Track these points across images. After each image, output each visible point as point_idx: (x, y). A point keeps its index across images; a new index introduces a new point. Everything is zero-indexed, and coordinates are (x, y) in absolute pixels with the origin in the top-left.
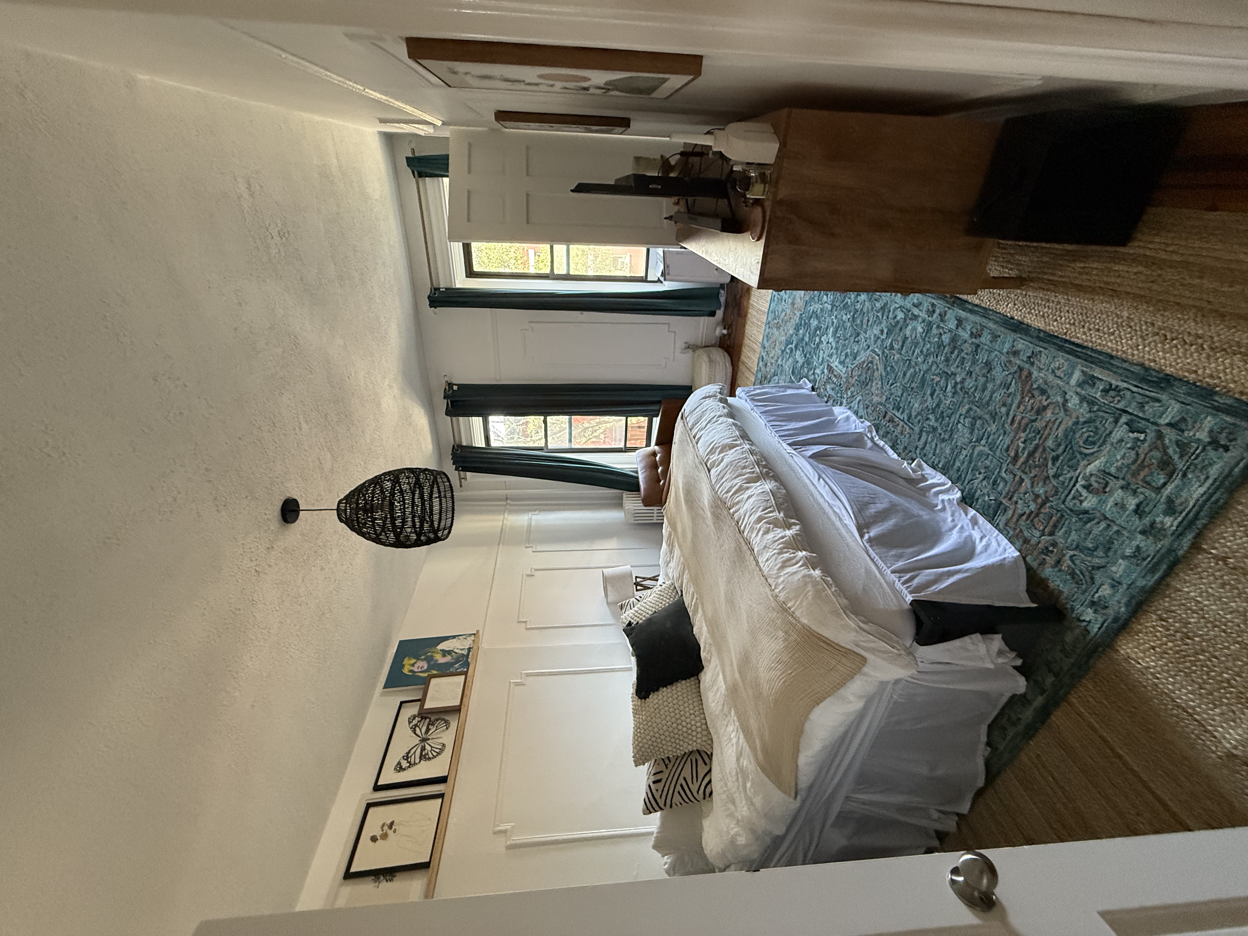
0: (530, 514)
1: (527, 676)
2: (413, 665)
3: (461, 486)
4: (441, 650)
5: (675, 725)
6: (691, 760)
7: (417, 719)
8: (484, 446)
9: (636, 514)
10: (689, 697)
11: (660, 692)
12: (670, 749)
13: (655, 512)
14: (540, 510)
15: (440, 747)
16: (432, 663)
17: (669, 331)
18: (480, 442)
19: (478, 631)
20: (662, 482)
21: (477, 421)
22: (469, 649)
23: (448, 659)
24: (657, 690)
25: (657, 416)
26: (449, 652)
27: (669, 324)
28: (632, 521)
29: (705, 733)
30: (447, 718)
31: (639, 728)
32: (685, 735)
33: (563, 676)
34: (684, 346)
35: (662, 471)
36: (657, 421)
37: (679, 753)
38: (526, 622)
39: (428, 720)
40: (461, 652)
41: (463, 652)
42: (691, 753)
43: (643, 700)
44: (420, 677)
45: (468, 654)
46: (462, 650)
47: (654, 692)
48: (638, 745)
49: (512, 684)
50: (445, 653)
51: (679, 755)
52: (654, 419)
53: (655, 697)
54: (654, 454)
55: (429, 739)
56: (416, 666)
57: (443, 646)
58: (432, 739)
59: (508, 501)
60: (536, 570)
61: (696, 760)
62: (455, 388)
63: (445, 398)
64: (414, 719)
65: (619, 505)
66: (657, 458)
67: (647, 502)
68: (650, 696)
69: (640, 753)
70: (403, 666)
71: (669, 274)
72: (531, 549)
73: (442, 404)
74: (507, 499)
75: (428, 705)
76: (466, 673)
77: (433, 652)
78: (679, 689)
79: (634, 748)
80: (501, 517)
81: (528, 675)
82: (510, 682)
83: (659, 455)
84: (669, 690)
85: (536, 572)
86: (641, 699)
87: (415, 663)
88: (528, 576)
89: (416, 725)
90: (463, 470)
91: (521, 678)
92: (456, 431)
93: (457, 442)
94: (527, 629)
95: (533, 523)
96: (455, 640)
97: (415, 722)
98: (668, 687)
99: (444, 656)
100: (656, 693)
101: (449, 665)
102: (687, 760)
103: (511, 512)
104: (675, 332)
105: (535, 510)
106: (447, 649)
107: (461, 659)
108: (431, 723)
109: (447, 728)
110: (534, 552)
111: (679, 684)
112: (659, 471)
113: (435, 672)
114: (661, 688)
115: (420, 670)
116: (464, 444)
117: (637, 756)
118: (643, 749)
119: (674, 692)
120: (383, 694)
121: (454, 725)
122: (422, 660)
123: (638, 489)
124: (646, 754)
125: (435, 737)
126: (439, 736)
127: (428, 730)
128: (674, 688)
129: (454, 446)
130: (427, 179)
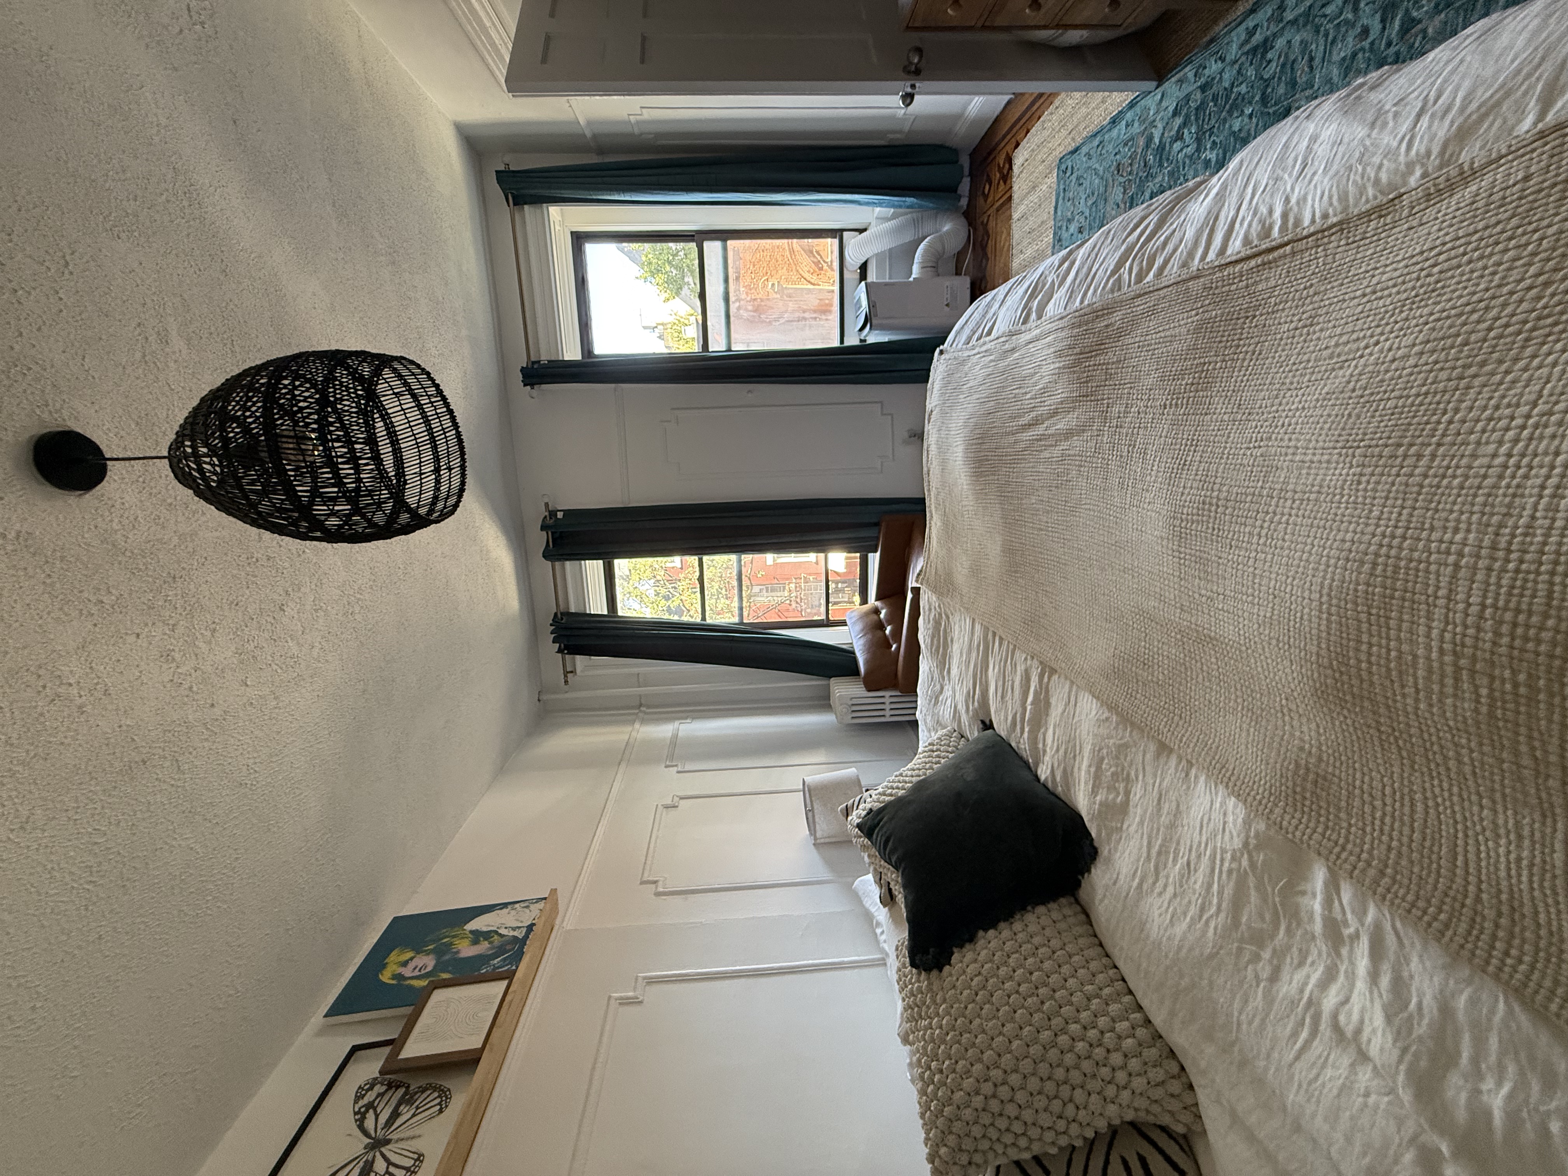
0: (677, 723)
1: (649, 983)
2: (405, 964)
3: (566, 682)
4: (471, 932)
5: (1046, 1035)
6: (1125, 1163)
7: (378, 1089)
8: (605, 612)
9: (855, 708)
10: (1069, 948)
11: (981, 943)
12: (1045, 1120)
13: (887, 700)
14: (693, 718)
15: (408, 1163)
16: (447, 957)
17: (883, 414)
18: (597, 606)
19: (554, 891)
20: (894, 646)
21: (594, 568)
22: (530, 928)
23: (484, 947)
24: (972, 939)
25: (876, 551)
26: (487, 935)
27: (881, 402)
28: (848, 720)
29: (1152, 1053)
30: (446, 1084)
31: (935, 1057)
32: (1086, 1065)
33: (727, 982)
34: (906, 435)
35: (892, 631)
36: (874, 559)
37: (1076, 1135)
38: (655, 882)
39: (402, 1091)
40: (512, 933)
41: (516, 933)
42: (1114, 1132)
43: (935, 973)
44: (411, 987)
45: (526, 936)
46: (514, 929)
47: (961, 946)
48: (940, 1113)
49: (612, 1002)
50: (477, 936)
51: (1078, 1143)
52: (870, 555)
53: (969, 956)
54: (877, 611)
55: (388, 1142)
56: (411, 965)
57: (478, 924)
58: (399, 1140)
59: (643, 709)
60: (682, 798)
61: (1143, 1160)
62: (560, 515)
63: (542, 529)
64: (371, 1088)
65: (823, 703)
66: (882, 616)
67: (873, 683)
68: (955, 958)
69: (951, 1140)
70: (384, 966)
71: (876, 316)
72: (675, 769)
73: (539, 540)
74: (641, 705)
75: (412, 1050)
76: (509, 976)
77: (454, 937)
78: (1032, 928)
79: (928, 1126)
80: (629, 729)
81: (651, 981)
82: (610, 997)
83: (883, 612)
84: (1006, 933)
85: (682, 802)
86: (928, 970)
87: (412, 959)
88: (667, 807)
89: (370, 1106)
90: (569, 653)
91: (635, 989)
92: (559, 586)
93: (562, 608)
94: (658, 894)
95: (680, 734)
96: (505, 911)
97: (370, 1097)
98: (1002, 925)
99: (475, 942)
100: (968, 946)
101: (483, 959)
102: (1107, 1162)
103: (643, 722)
104: (892, 415)
105: (686, 718)
106: (485, 929)
107: (508, 947)
108: (408, 1099)
109: (441, 1111)
110: (678, 772)
111: (1030, 917)
112: (887, 632)
113: (445, 976)
114: (981, 933)
115: (417, 973)
116: (573, 610)
117: (943, 1151)
118: (957, 1126)
119: (1021, 936)
120: (321, 1032)
121: (458, 1102)
122: (428, 953)
123: (855, 672)
124: (968, 1144)
125: (402, 1136)
126: (416, 1131)
127: (395, 1114)
128: (1018, 926)
129: (556, 614)
130: (526, 207)
